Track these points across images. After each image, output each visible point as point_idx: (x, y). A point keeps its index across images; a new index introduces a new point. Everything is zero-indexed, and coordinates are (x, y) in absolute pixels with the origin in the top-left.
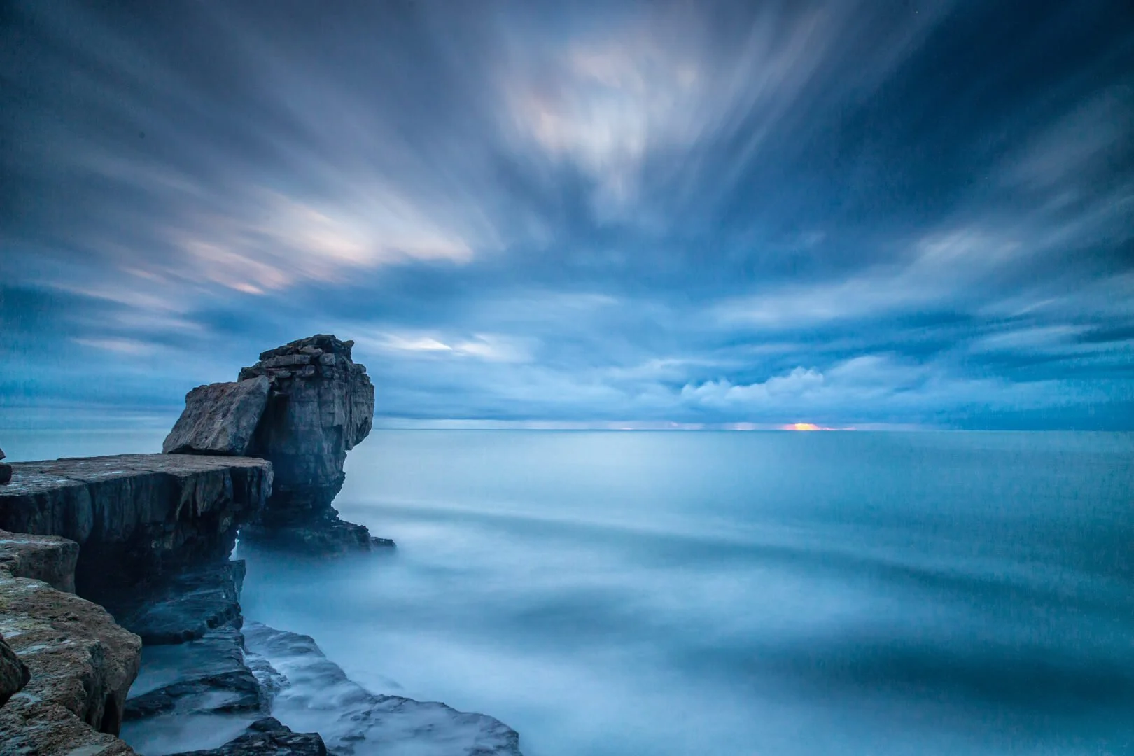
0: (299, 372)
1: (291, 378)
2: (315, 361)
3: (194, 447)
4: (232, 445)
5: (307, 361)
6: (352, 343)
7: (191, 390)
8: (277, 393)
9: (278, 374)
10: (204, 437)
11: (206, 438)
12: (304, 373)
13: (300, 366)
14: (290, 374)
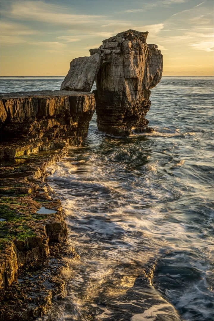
0: (114, 51)
1: (111, 54)
2: (120, 45)
3: (70, 87)
4: (84, 87)
5: (117, 45)
6: (147, 33)
7: (72, 60)
8: (104, 62)
9: (105, 52)
10: (74, 83)
11: (75, 83)
12: (116, 51)
13: (114, 48)
14: (110, 52)
